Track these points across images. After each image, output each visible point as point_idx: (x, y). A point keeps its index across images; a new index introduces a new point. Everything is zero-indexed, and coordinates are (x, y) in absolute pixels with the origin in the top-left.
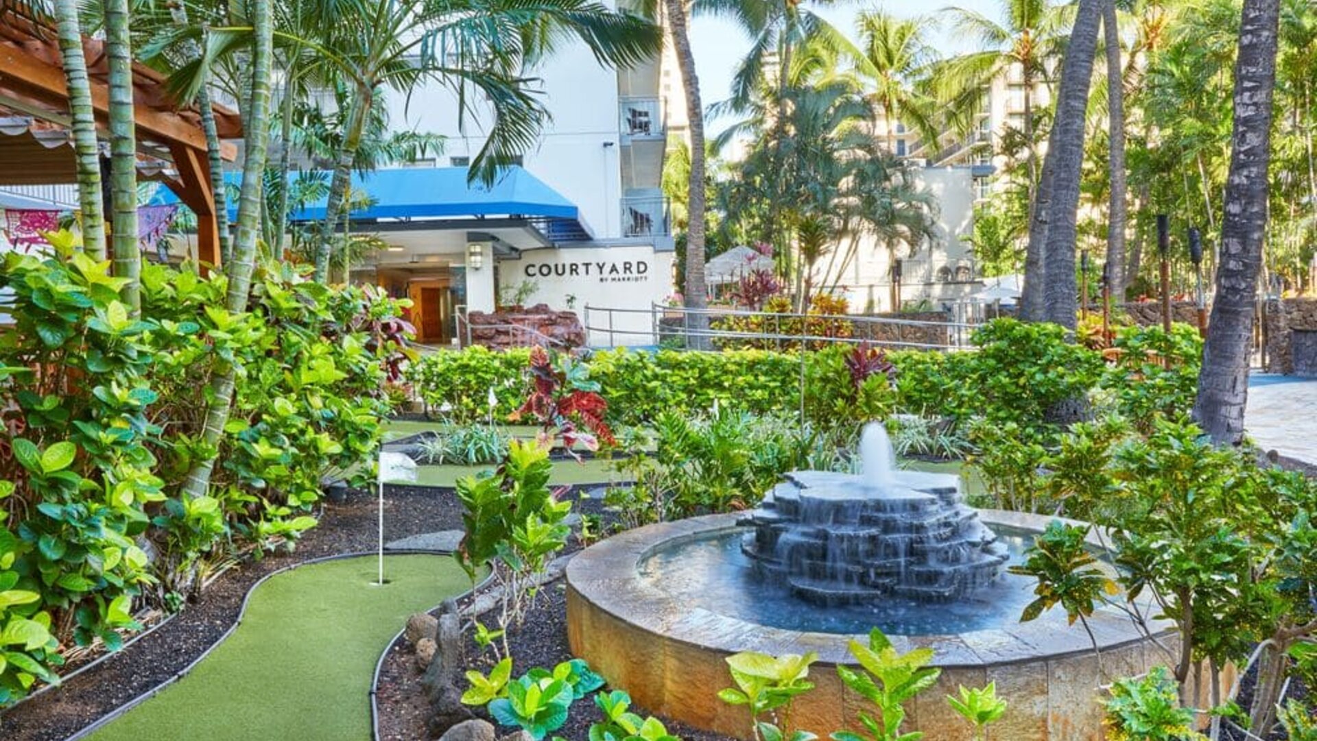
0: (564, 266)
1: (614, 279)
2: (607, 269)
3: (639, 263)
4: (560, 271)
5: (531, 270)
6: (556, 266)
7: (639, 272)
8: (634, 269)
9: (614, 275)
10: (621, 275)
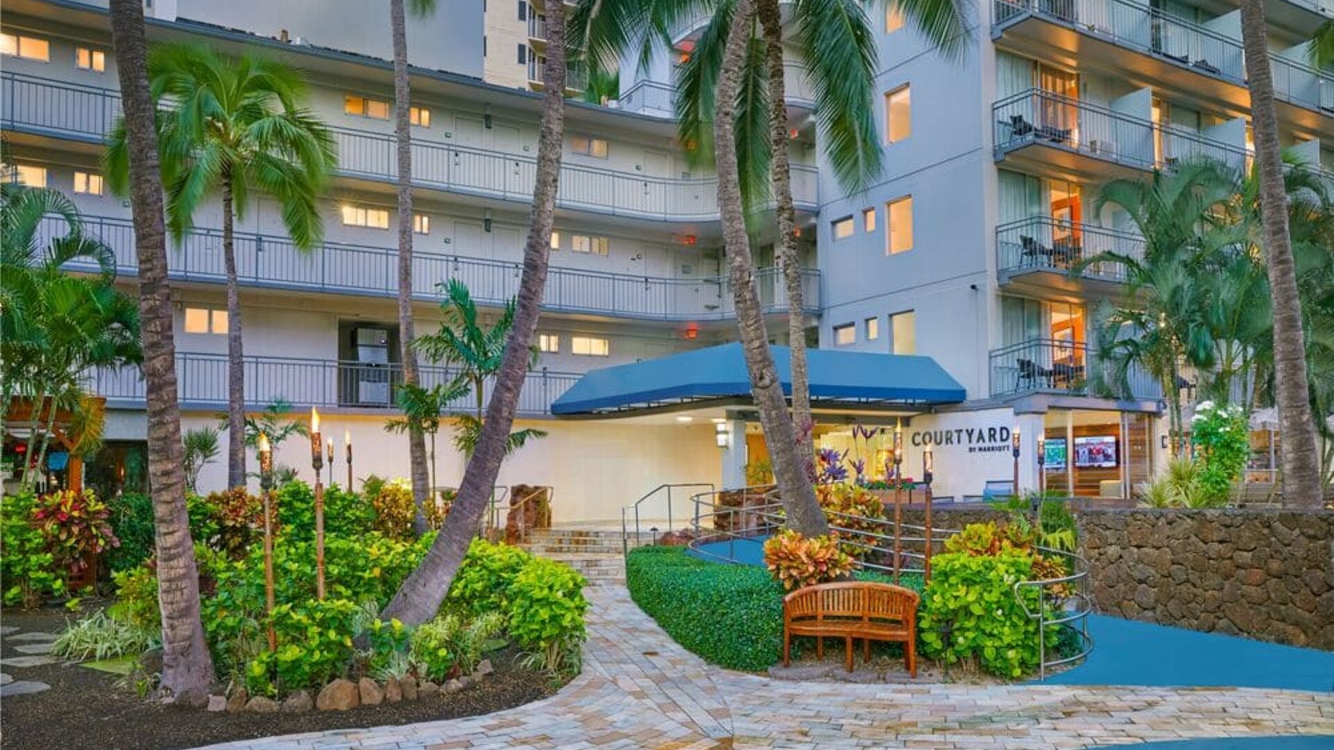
0: (941, 433)
1: (980, 449)
2: (975, 436)
3: (1002, 429)
4: (938, 441)
5: (918, 439)
6: (936, 433)
7: (1002, 440)
8: (998, 436)
9: (981, 444)
10: (987, 444)
